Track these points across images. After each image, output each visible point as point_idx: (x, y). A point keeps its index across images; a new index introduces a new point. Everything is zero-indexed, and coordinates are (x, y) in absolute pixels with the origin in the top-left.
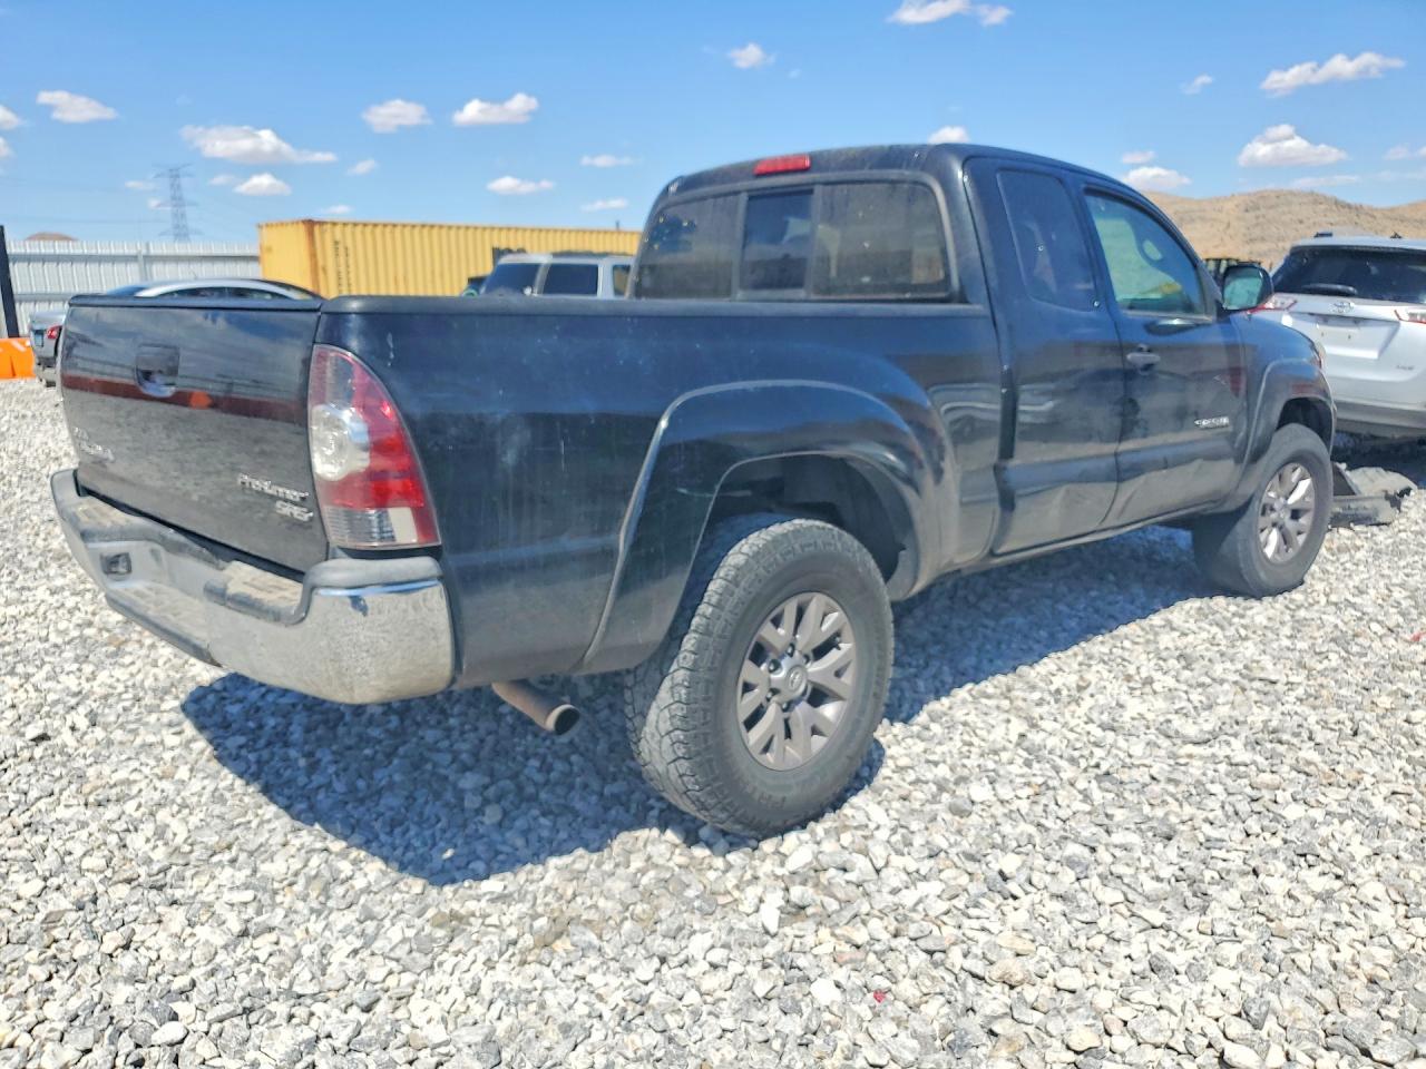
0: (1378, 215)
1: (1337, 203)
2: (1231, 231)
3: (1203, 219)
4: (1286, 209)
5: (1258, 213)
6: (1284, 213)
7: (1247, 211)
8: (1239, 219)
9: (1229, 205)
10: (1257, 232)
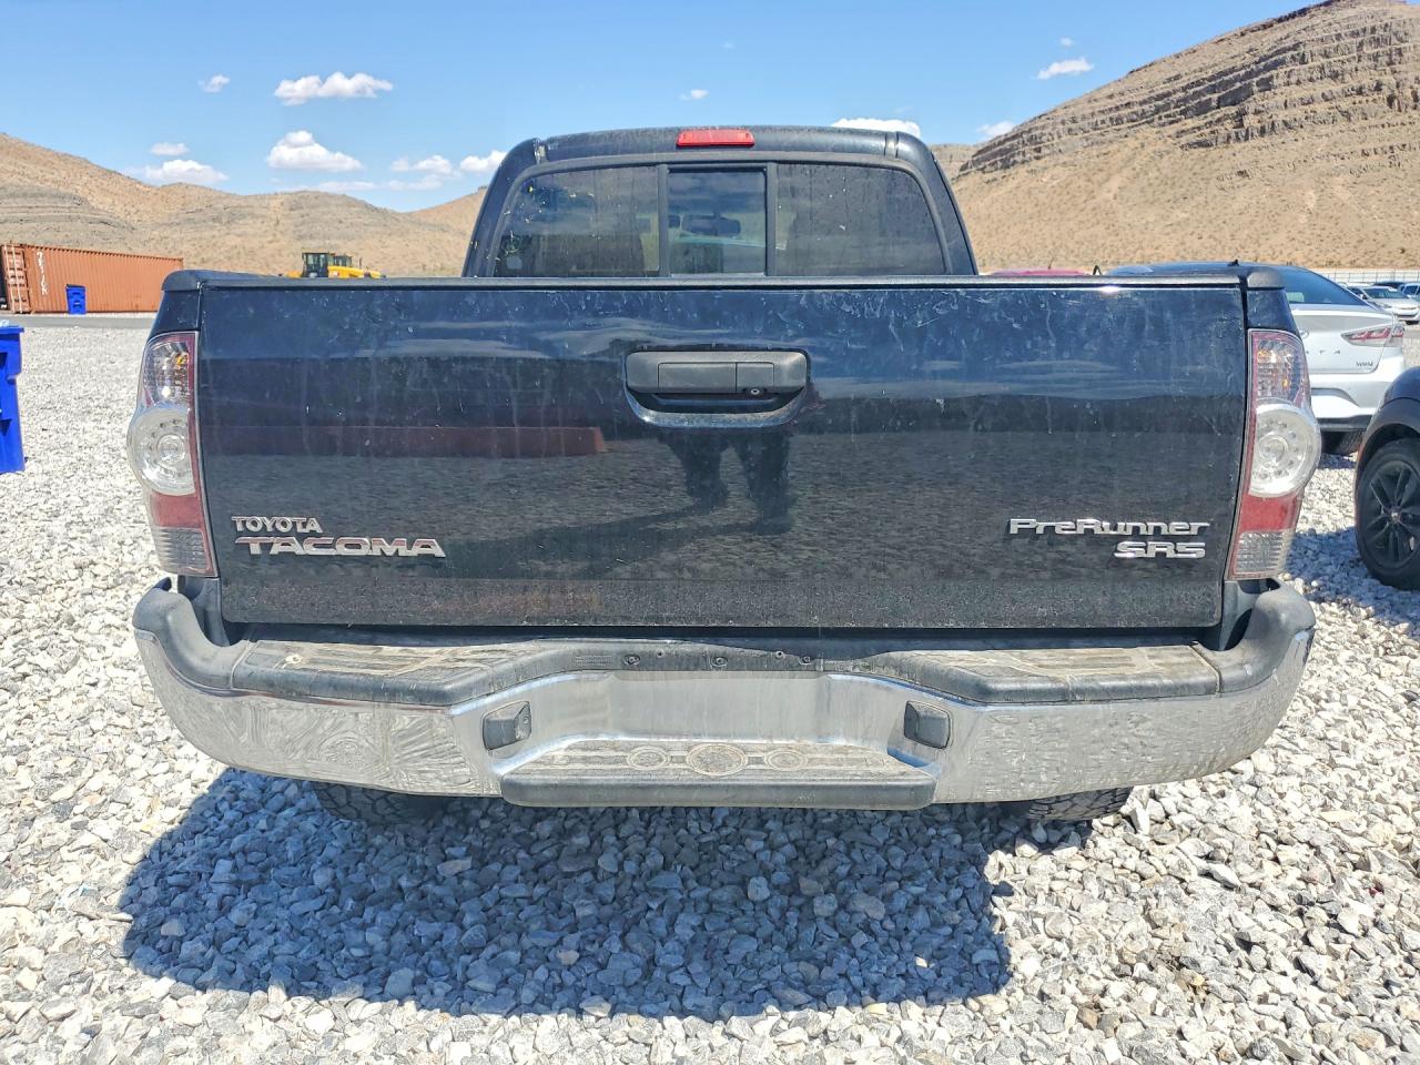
0: (401, 218)
1: (367, 206)
2: (280, 228)
3: (253, 216)
4: (325, 209)
5: (302, 212)
6: (323, 213)
7: (292, 209)
8: (287, 217)
9: (275, 203)
10: (304, 230)
